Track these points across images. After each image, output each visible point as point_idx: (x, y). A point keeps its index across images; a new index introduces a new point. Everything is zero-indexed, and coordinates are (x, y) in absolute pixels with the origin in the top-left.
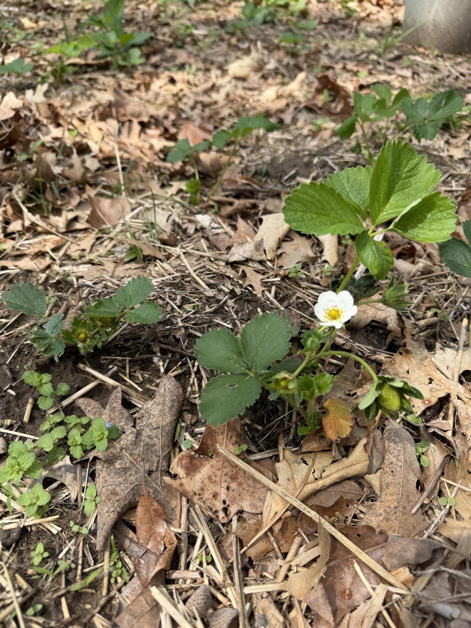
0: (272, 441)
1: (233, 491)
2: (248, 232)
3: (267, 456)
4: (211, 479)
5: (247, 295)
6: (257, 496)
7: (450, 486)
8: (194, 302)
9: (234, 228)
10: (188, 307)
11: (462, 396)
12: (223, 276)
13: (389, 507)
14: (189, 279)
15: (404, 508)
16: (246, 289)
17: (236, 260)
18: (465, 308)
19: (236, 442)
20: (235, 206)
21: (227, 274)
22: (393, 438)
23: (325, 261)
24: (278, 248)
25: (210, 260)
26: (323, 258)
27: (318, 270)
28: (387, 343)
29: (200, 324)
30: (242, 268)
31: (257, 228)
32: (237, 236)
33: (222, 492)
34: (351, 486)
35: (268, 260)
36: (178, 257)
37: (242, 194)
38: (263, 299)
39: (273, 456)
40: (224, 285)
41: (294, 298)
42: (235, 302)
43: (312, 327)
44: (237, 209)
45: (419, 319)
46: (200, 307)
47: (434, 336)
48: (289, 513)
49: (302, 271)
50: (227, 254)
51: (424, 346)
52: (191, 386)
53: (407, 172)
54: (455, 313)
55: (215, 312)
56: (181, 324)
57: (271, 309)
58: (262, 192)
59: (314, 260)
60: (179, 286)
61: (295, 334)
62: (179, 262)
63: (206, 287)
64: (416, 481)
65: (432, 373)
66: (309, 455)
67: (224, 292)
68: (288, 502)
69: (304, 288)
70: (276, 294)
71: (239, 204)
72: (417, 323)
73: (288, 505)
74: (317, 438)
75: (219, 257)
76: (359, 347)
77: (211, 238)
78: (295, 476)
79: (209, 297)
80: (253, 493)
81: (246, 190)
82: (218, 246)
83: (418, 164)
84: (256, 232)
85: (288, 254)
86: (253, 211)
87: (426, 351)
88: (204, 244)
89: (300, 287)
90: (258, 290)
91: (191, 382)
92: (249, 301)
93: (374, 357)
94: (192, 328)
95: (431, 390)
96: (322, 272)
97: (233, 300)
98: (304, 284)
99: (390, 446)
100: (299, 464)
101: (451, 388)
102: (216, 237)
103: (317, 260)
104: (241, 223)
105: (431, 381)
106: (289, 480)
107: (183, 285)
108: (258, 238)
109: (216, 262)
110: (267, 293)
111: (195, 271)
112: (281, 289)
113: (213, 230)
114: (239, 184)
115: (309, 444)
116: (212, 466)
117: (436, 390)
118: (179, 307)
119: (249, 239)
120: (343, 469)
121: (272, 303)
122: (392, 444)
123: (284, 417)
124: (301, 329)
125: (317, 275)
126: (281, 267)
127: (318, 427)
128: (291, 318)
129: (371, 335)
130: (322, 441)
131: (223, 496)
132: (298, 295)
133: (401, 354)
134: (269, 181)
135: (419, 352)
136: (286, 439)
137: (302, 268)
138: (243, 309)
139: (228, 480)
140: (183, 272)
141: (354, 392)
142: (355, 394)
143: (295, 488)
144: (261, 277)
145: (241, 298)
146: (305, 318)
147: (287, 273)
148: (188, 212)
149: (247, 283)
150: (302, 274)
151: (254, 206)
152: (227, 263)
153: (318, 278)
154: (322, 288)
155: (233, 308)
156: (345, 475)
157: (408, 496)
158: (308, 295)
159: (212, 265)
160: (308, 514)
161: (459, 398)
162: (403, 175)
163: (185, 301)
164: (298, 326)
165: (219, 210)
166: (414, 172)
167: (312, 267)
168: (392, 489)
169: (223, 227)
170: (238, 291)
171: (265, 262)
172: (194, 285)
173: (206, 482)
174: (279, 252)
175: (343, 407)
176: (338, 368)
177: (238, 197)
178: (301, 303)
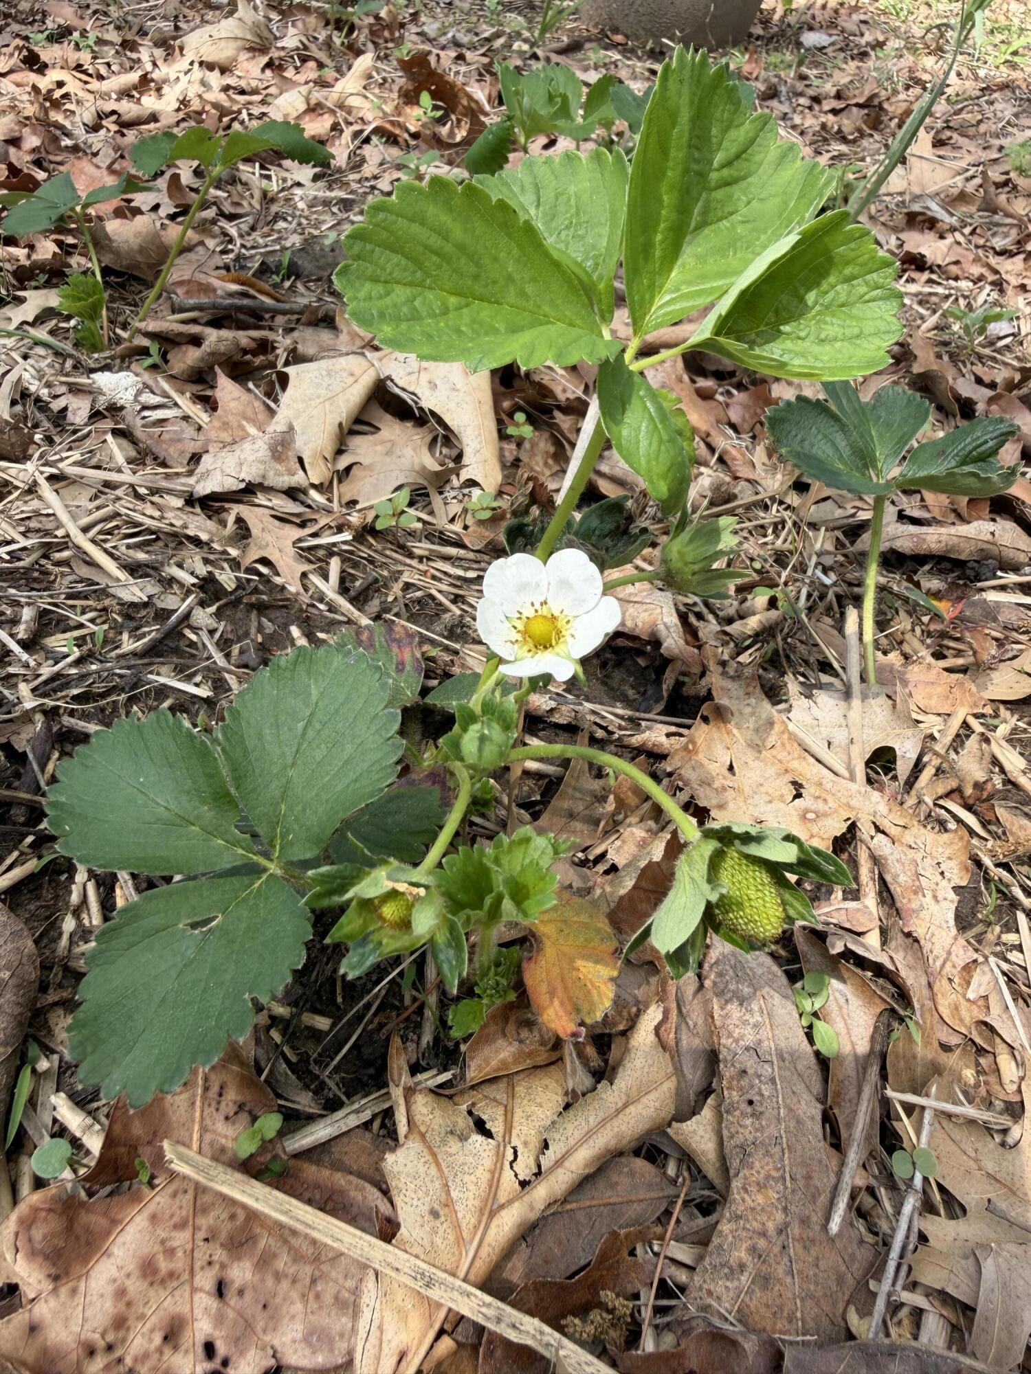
0: (368, 1064)
1: (241, 1293)
2: (250, 413)
3: (353, 1121)
4: (155, 1271)
5: (256, 591)
6: (328, 1290)
7: (909, 1109)
8: (81, 626)
9: (210, 404)
10: (58, 642)
11: (885, 824)
12: (179, 540)
13: (763, 1234)
14: (66, 554)
15: (805, 1222)
16: (250, 570)
17: (218, 489)
18: (828, 581)
19: (241, 1107)
20: (206, 347)
21: (191, 533)
22: (732, 987)
23: (472, 483)
24: (339, 452)
25: (138, 496)
26: (465, 475)
27: (455, 508)
28: (665, 694)
29: (103, 695)
30: (236, 510)
31: (276, 401)
32: (216, 424)
33: (198, 1313)
34: (632, 1174)
35: (313, 486)
36: (32, 490)
37: (228, 317)
38: (305, 599)
39: (374, 1116)
40: (180, 566)
41: (397, 588)
42: (218, 615)
43: (456, 670)
44: (212, 354)
45: (730, 621)
46: (100, 638)
47: (775, 662)
48: (447, 1343)
49: (411, 511)
50: (190, 473)
51: (758, 689)
52: (77, 913)
53: (723, 166)
54: (809, 596)
55: (154, 652)
56: (30, 703)
57: (331, 626)
58: (284, 313)
59: (441, 480)
60: (34, 579)
61: (410, 695)
62: (35, 504)
63: (122, 575)
64: (819, 1118)
65: (795, 764)
66: (490, 1090)
67: (181, 585)
68: (439, 1305)
69: (421, 559)
70: (342, 580)
71: (220, 340)
72: (728, 629)
73: (442, 1314)
74: (511, 1028)
75: (164, 484)
76: (594, 712)
77: (139, 433)
78: (454, 1194)
79: (133, 605)
80: (314, 1281)
81: (240, 309)
82: (162, 455)
83: (752, 141)
84: (272, 413)
85: (370, 468)
86: (259, 360)
87: (766, 705)
88: (117, 451)
89: (411, 555)
90: (289, 573)
91: (75, 898)
92: (261, 608)
93: (636, 740)
94: (72, 713)
95: (803, 817)
96: (465, 511)
97: (213, 609)
98: (422, 547)
99: (727, 1016)
100: (463, 1138)
101: (853, 803)
102: (157, 430)
103: (448, 481)
104: (226, 389)
105: (798, 791)
106: (435, 1214)
107: (48, 573)
108: (278, 425)
109: (156, 499)
110: (315, 579)
111: (85, 530)
112: (355, 565)
113: (146, 413)
114: (219, 292)
115: (486, 1051)
116: (154, 1218)
117: (818, 815)
118: (27, 645)
119: (252, 430)
120: (604, 1122)
121: (332, 608)
122: (733, 1008)
123: (401, 974)
124: (427, 677)
125: (452, 520)
126: (352, 503)
127: (512, 996)
128: (395, 650)
129: (618, 675)
130: (524, 1033)
131: (203, 1328)
132: (406, 578)
133: (705, 720)
134: (300, 287)
135: (748, 710)
136: (411, 1046)
137: (411, 504)
138: (246, 634)
139: (219, 1254)
140: (47, 533)
141: (598, 851)
142: (602, 856)
143: (460, 1241)
144: (297, 533)
145: (238, 601)
146: (433, 642)
147: (369, 519)
148: (69, 363)
149: (254, 554)
150: (413, 519)
151: (265, 347)
152: (190, 500)
153: (457, 527)
154: (471, 555)
155: (212, 632)
156: (613, 1144)
157: (808, 1177)
158: (434, 578)
159: (140, 506)
160: (512, 1336)
161: (878, 829)
162: (714, 176)
163: (47, 623)
164: (417, 669)
165: (164, 357)
166: (740, 167)
167: (437, 500)
168: (760, 1166)
169: (176, 404)
170: (227, 579)
171: (305, 492)
172: (84, 571)
173: (135, 1286)
174: (343, 463)
175: (584, 918)
176: (544, 782)
177: (216, 323)
178: (419, 601)
